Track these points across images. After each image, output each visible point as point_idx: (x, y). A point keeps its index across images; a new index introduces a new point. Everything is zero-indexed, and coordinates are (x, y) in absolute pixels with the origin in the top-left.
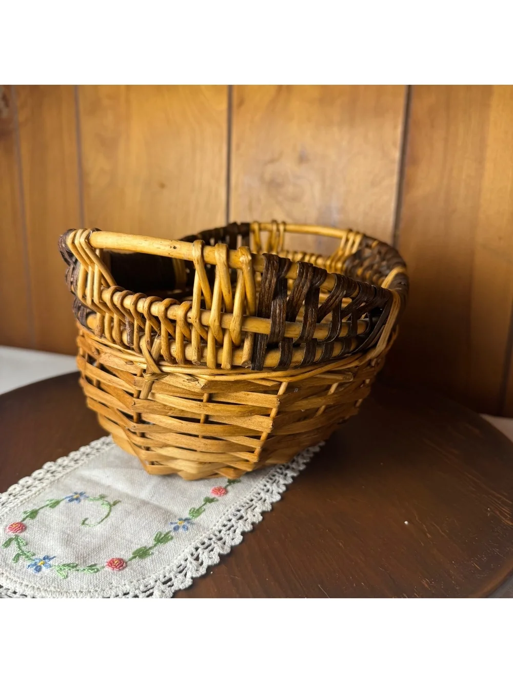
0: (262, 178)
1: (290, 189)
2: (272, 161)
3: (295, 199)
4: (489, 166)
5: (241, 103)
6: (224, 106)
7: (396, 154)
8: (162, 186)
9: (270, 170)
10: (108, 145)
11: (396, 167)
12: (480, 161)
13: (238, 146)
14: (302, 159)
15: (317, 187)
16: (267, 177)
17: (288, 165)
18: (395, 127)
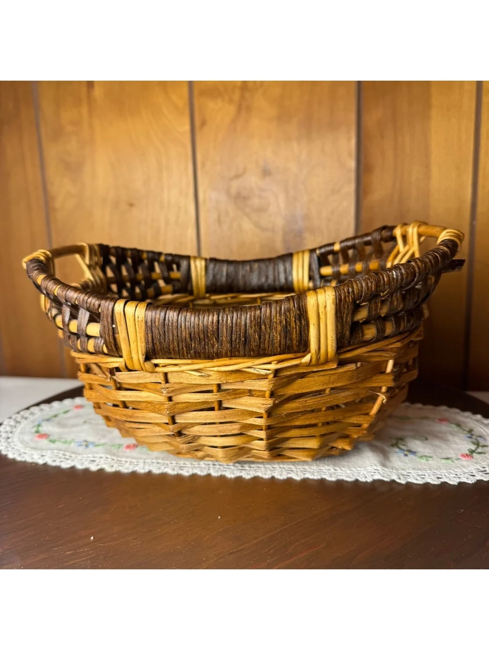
0: (228, 193)
1: (255, 202)
2: (237, 177)
3: (261, 210)
4: (435, 170)
5: (204, 123)
6: (187, 127)
7: (352, 164)
8: (131, 205)
9: (235, 185)
10: (74, 169)
11: (353, 176)
12: (427, 166)
13: (203, 165)
14: (266, 173)
15: (282, 199)
16: (233, 191)
17: (253, 180)
18: (349, 140)
